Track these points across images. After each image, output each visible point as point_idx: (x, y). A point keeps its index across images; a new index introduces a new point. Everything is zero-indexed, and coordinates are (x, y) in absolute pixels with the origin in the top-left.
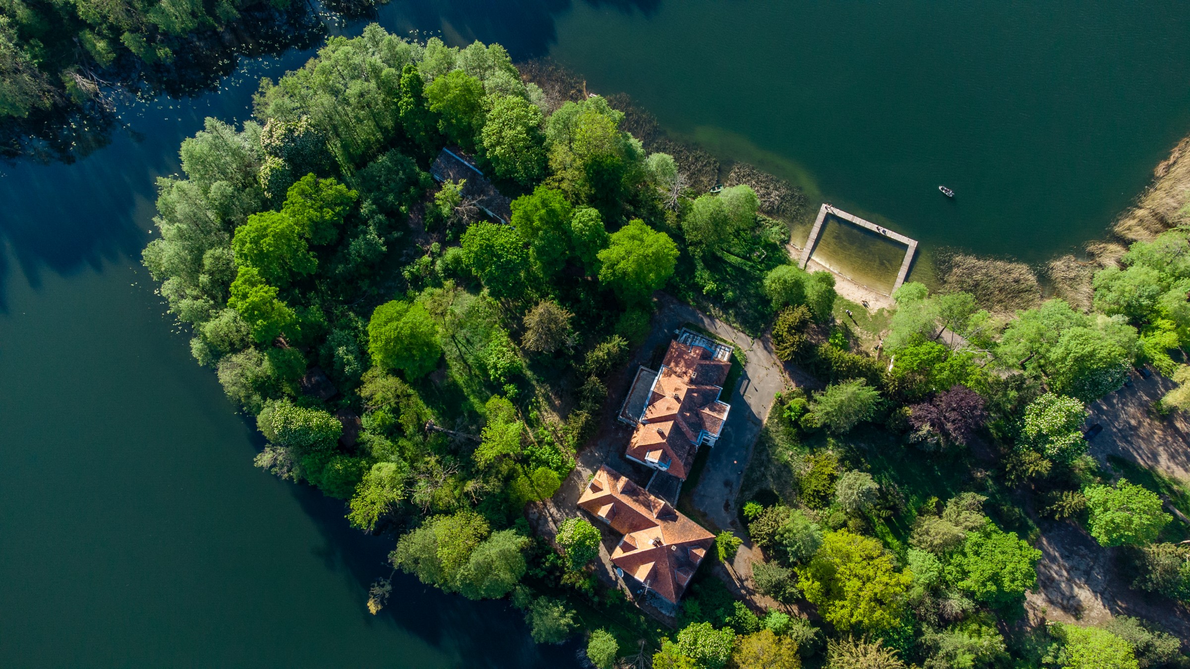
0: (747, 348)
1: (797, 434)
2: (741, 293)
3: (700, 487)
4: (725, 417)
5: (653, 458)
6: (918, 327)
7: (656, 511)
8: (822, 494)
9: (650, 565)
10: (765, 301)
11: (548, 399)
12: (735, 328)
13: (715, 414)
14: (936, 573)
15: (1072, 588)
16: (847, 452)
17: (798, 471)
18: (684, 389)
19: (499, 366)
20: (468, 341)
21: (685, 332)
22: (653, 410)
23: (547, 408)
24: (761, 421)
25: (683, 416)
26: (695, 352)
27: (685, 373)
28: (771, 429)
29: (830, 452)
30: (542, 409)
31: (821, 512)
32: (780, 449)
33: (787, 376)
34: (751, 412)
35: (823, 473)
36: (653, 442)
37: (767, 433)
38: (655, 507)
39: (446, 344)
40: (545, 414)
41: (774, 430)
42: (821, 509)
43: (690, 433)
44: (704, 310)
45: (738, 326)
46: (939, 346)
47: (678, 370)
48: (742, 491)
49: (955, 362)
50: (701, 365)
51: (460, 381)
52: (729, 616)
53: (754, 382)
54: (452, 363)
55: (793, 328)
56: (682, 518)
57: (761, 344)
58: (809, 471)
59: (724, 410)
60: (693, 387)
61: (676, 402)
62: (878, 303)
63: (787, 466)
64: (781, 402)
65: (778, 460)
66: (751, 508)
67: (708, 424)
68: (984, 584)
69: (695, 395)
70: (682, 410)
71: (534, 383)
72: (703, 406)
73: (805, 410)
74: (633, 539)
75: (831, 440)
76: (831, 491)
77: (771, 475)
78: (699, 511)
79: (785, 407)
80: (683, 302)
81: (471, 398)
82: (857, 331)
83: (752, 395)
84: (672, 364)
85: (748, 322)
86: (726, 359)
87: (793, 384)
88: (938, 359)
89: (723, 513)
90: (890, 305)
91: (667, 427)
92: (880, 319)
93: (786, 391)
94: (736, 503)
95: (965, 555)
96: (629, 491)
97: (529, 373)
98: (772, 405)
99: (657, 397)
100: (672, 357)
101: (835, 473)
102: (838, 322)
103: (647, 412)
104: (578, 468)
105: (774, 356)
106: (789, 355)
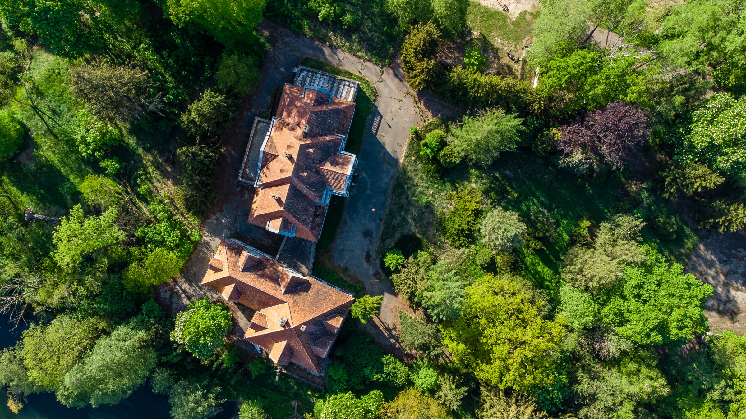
0: (376, 79)
1: (437, 171)
2: (364, 14)
3: (338, 242)
4: (349, 170)
5: (274, 227)
6: (567, 30)
7: (284, 283)
8: (467, 232)
9: (283, 344)
10: (392, 20)
11: (158, 167)
12: (359, 57)
13: (337, 169)
14: (591, 318)
15: (729, 291)
16: (492, 182)
17: (440, 210)
18: (297, 144)
19: (88, 140)
20: (54, 112)
21: (302, 70)
22: (268, 173)
23: (159, 178)
24: (397, 161)
25: (300, 178)
26: (308, 97)
27: (298, 124)
28: (409, 168)
29: (473, 185)
30: (154, 180)
31: (467, 251)
32: (420, 189)
33: (422, 106)
34: (387, 153)
35: (466, 210)
36: (271, 211)
37: (404, 174)
38: (283, 279)
39: (29, 119)
40: (159, 185)
41: (412, 168)
42: (467, 247)
43: (312, 195)
44: (324, 40)
45: (364, 54)
46: (592, 54)
47: (290, 120)
48: (383, 240)
49: (612, 73)
50: (316, 113)
51: (54, 159)
52: (377, 373)
53: (387, 118)
54: (40, 140)
55: (420, 53)
56: (317, 285)
57: (391, 71)
58: (452, 208)
59: (349, 162)
60: (309, 141)
61: (289, 162)
62: (520, 6)
63: (429, 207)
64: (418, 136)
65: (417, 201)
66: (392, 259)
67: (331, 181)
68: (648, 335)
69: (311, 150)
70: (296, 172)
71: (140, 151)
72: (322, 161)
73: (443, 144)
74: (263, 316)
75: (474, 172)
76: (475, 228)
77: (413, 218)
78: (340, 267)
79: (422, 142)
80: (299, 33)
81: (71, 177)
82: (497, 41)
83: (386, 133)
84: (285, 114)
85: (375, 49)
86: (350, 98)
87: (429, 114)
88: (593, 71)
89: (365, 265)
90: (533, 6)
91: (283, 191)
92: (522, 24)
93: (422, 123)
94: (378, 252)
95: (624, 298)
96: (253, 266)
97: (131, 141)
98: (408, 141)
99: (269, 158)
100: (284, 105)
101: (480, 207)
102: (476, 34)
103: (262, 175)
104: (206, 239)
105: (408, 85)
106: (420, 83)
